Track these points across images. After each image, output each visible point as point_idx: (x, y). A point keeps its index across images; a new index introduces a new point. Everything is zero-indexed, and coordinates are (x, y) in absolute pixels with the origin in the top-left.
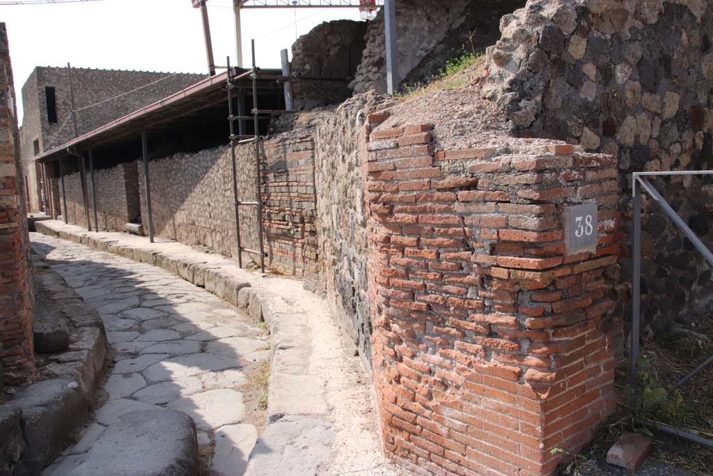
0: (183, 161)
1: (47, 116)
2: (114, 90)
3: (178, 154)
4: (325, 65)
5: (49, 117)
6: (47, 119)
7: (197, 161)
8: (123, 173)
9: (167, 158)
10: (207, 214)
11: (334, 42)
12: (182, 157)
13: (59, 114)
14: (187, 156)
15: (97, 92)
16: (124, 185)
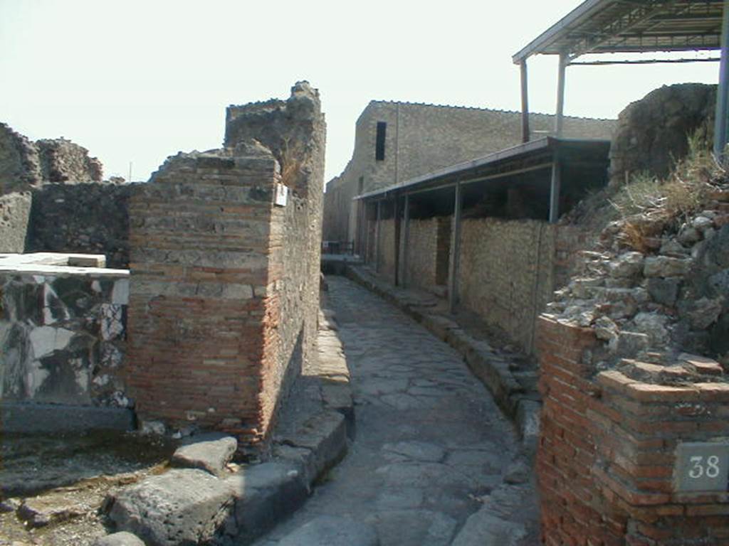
0: (494, 228)
1: (375, 152)
2: (447, 127)
3: (491, 219)
4: (657, 139)
5: (377, 154)
6: (374, 156)
7: (507, 230)
8: (436, 228)
9: (480, 221)
10: (508, 294)
11: (673, 111)
12: (493, 223)
13: (387, 152)
14: (498, 223)
15: (429, 130)
16: (436, 241)
